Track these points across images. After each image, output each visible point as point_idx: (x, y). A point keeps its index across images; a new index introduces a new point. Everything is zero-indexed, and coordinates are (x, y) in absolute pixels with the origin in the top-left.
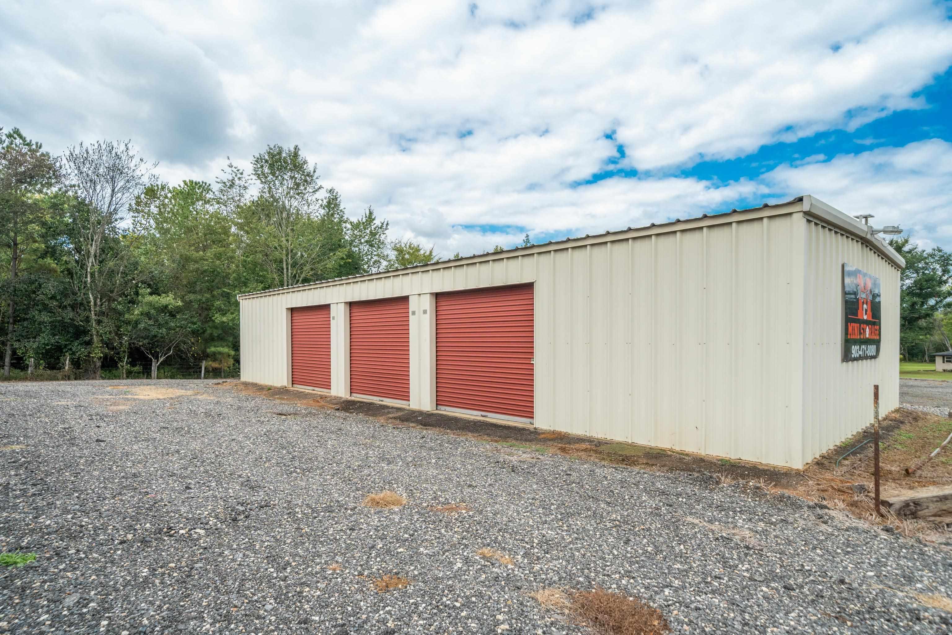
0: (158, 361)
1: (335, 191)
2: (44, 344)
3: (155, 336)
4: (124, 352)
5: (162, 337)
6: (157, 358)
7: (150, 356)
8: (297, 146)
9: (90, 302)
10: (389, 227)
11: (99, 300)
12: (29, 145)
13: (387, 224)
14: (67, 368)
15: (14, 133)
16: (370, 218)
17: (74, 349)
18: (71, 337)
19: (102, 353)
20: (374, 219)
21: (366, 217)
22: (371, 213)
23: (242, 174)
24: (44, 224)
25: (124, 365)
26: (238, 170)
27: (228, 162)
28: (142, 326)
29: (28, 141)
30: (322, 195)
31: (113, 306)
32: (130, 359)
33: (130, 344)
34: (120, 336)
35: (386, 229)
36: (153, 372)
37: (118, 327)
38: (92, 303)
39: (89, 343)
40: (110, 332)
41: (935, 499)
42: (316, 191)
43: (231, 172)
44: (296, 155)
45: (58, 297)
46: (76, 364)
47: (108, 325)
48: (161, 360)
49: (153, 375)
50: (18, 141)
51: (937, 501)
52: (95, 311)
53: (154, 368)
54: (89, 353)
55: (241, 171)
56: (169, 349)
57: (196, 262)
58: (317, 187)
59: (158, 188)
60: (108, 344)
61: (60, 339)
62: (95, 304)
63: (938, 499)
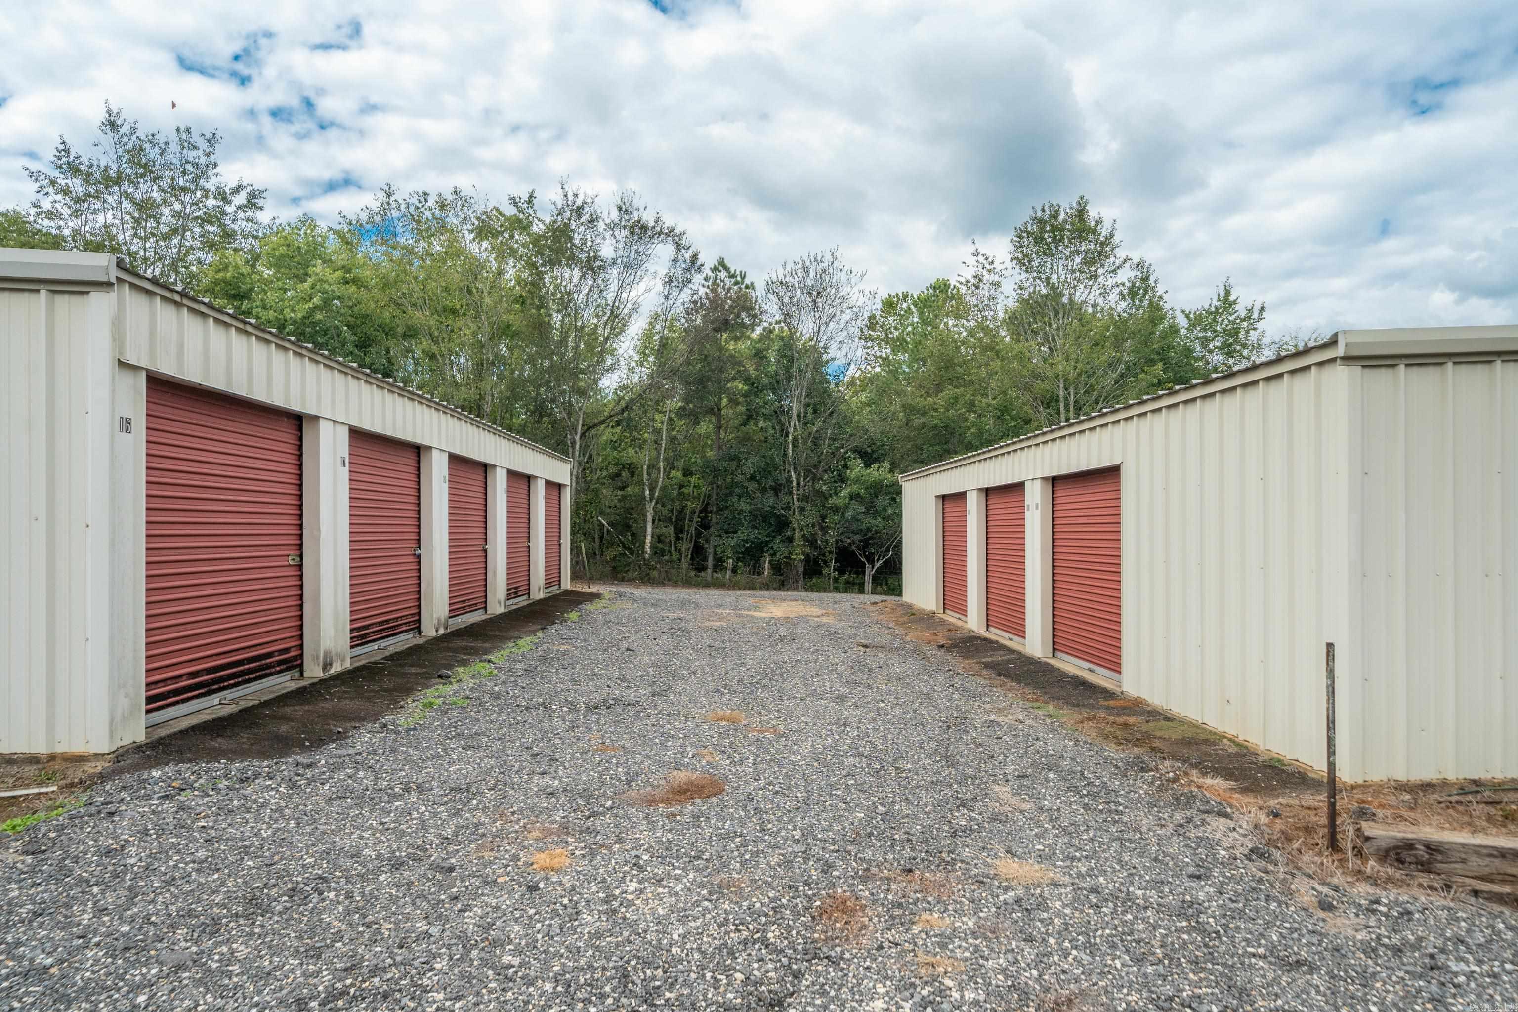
0: (873, 567)
1: (1147, 265)
2: (743, 540)
3: (869, 530)
4: (831, 552)
5: (877, 532)
6: (872, 563)
7: (863, 560)
8: (1082, 198)
9: (792, 482)
10: (1264, 314)
11: (802, 479)
12: (733, 276)
13: (1262, 309)
14: (766, 573)
15: (719, 264)
16: (1227, 303)
17: (775, 547)
18: (773, 531)
19: (803, 553)
20: (1235, 303)
21: (1219, 300)
22: (1228, 292)
23: (992, 263)
24: (747, 380)
25: (831, 570)
26: (986, 259)
27: (971, 249)
28: (849, 515)
29: (733, 272)
30: (1126, 275)
31: (817, 486)
32: (838, 564)
33: (837, 542)
34: (824, 529)
35: (1260, 319)
36: (866, 584)
37: (824, 517)
38: (794, 484)
39: (791, 540)
40: (813, 526)
41: (1485, 851)
42: (1118, 268)
43: (976, 264)
44: (1081, 212)
45: (758, 477)
46: (777, 568)
47: (812, 515)
48: (877, 565)
49: (866, 588)
50: (723, 274)
51: (1491, 855)
52: (798, 494)
53: (868, 578)
54: (790, 553)
55: (990, 260)
56: (887, 550)
57: (924, 414)
58: (1118, 262)
59: (898, 299)
60: (812, 542)
61: (760, 533)
62: (798, 484)
63: (1495, 853)
